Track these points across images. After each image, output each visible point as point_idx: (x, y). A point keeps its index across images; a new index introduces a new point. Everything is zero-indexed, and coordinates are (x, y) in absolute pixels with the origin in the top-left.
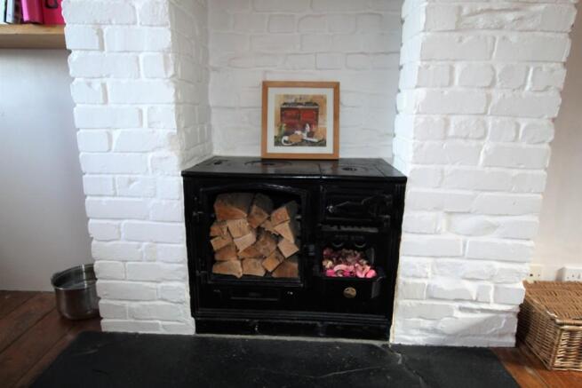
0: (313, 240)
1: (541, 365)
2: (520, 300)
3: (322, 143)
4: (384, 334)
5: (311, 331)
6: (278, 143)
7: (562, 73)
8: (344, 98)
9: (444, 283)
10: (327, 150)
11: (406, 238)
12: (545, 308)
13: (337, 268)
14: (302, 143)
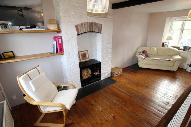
0: (93, 71)
1: (113, 77)
2: (110, 71)
3: (87, 59)
4: (100, 79)
5: (94, 82)
6: (82, 60)
7: (111, 49)
8: (89, 52)
9: (105, 72)
10: (88, 59)
11: (101, 68)
12: (113, 71)
13: (96, 73)
14: (85, 59)
